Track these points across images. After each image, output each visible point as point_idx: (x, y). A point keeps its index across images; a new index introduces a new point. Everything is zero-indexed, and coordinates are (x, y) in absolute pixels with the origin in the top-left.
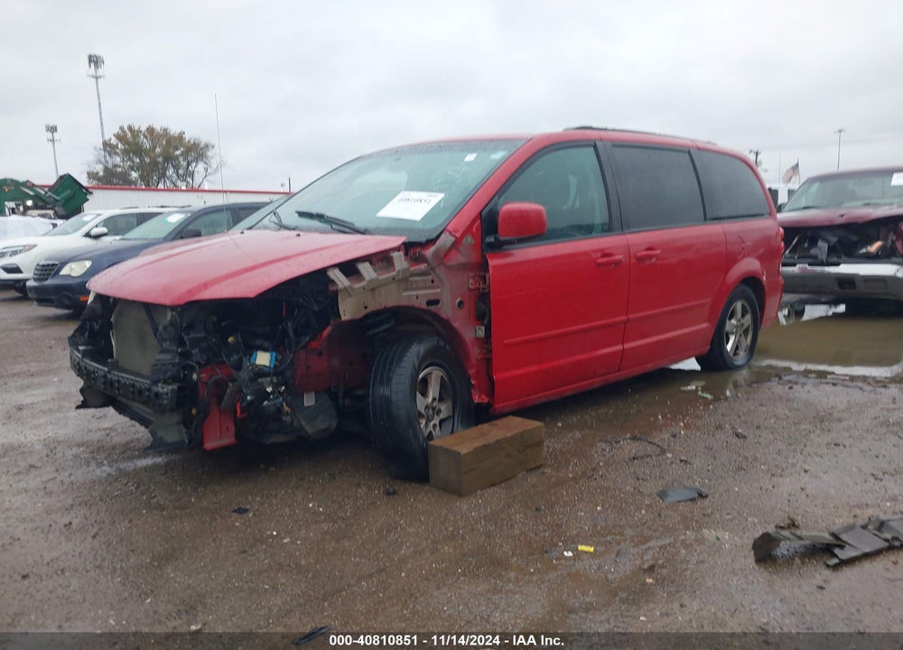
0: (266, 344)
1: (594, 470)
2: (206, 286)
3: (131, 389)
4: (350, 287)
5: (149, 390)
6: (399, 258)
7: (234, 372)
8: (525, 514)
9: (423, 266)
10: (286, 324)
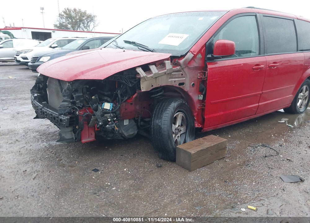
0: (109, 99)
1: (248, 161)
2: (83, 73)
3: (51, 116)
4: (146, 76)
5: (58, 117)
6: (168, 63)
7: (94, 112)
8: (220, 183)
9: (178, 68)
10: (117, 92)
